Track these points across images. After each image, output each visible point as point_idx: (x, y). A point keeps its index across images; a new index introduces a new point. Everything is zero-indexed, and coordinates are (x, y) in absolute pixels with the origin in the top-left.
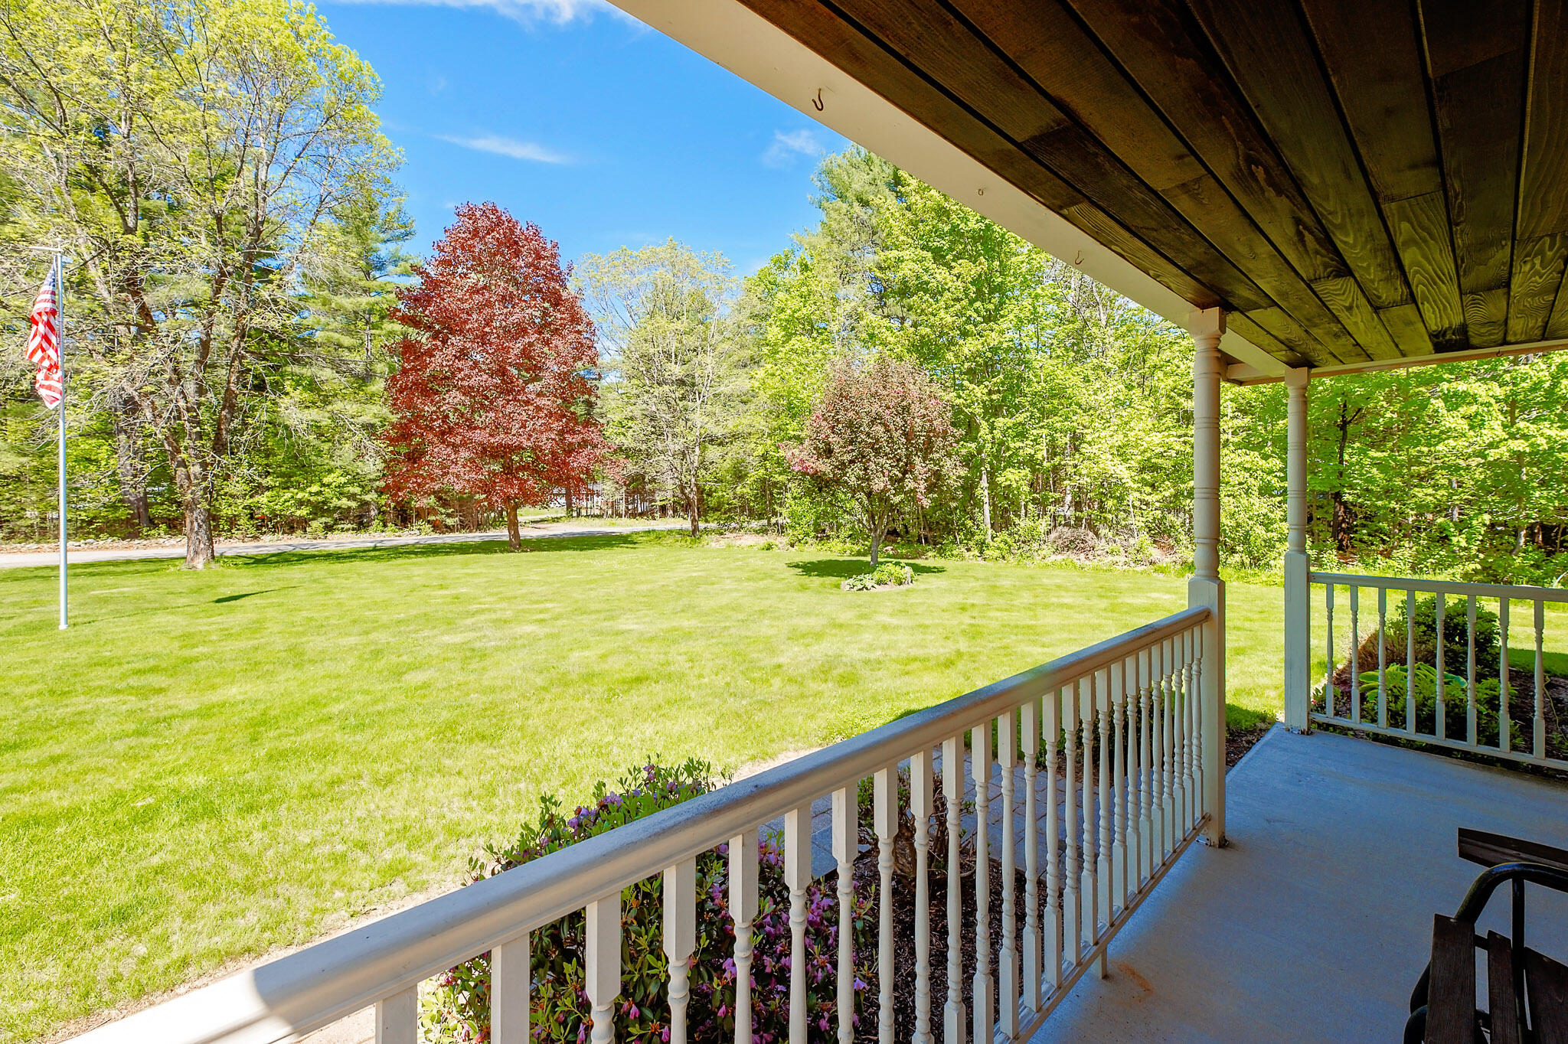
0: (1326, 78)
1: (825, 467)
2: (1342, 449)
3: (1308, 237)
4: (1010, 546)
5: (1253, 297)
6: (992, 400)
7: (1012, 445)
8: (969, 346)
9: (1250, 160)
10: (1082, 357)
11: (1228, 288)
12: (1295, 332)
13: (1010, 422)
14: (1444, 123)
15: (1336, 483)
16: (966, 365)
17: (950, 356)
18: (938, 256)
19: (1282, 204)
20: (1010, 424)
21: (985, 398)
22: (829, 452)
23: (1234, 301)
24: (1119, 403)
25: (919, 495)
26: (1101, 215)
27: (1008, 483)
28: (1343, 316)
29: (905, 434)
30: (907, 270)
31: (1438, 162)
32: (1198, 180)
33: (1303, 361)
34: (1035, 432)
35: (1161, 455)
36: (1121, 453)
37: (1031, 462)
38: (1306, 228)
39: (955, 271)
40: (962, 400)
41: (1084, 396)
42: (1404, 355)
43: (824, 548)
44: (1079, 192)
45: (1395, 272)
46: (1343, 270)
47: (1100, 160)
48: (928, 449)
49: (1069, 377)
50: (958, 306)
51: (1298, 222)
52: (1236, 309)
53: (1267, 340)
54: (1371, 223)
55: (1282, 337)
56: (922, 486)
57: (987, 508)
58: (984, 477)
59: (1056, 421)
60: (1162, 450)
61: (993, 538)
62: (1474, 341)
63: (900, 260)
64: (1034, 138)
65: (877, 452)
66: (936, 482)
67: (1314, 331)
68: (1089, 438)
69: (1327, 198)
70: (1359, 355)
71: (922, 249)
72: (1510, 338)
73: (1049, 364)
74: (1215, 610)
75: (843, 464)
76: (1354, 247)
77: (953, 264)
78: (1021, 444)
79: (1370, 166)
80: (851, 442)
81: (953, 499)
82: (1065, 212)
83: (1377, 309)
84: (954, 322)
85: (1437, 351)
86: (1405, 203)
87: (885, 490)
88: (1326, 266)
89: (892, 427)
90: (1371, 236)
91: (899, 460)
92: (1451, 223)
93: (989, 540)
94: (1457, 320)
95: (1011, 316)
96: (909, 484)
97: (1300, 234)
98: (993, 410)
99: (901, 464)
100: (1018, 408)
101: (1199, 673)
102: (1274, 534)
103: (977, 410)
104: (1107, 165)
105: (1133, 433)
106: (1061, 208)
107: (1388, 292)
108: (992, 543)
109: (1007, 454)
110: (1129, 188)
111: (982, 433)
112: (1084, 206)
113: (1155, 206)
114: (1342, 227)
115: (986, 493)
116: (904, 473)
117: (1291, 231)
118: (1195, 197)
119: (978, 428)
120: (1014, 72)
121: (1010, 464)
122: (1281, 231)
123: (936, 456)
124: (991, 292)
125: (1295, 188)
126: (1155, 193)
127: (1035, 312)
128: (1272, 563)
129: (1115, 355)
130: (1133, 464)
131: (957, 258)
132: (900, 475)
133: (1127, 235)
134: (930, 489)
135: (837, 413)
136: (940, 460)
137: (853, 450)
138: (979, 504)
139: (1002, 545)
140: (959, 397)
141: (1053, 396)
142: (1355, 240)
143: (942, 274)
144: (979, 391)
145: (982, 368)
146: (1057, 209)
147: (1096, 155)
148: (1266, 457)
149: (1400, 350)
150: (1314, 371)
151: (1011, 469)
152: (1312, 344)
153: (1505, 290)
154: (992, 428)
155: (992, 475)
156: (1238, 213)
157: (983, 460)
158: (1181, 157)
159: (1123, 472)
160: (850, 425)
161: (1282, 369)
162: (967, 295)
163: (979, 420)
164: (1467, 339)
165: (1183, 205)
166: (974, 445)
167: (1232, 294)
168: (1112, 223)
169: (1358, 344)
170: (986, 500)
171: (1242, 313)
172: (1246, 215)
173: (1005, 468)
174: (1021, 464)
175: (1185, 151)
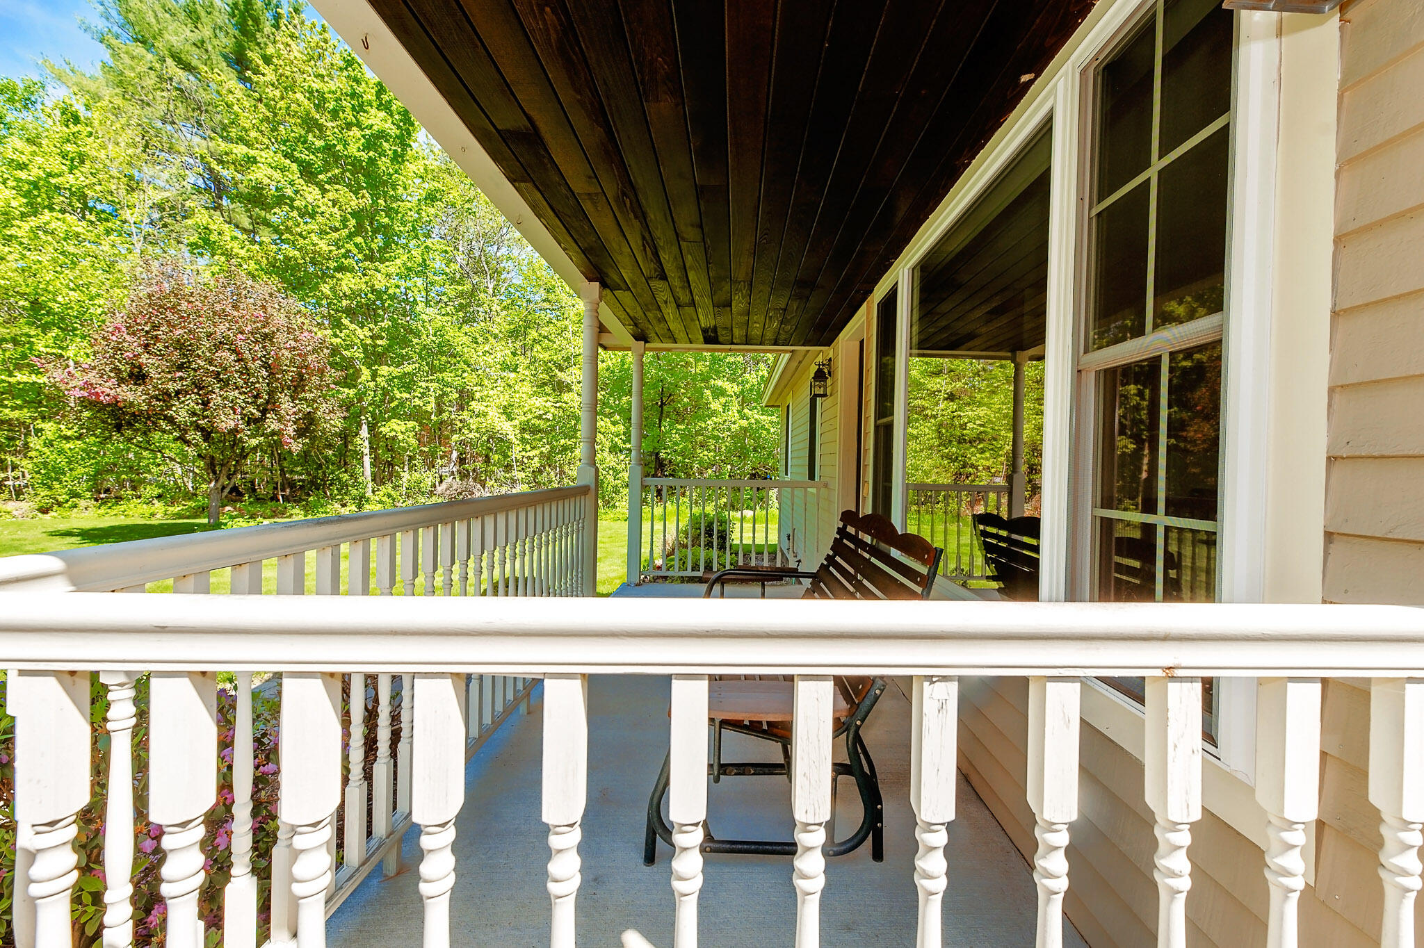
0: (659, 166)
1: (131, 395)
2: (660, 421)
3: (648, 249)
4: (394, 500)
5: (618, 281)
6: (375, 346)
7: (398, 396)
8: (348, 282)
9: (624, 194)
10: (469, 320)
11: (605, 270)
12: (638, 313)
13: (396, 371)
14: (703, 208)
15: (657, 445)
16: (345, 303)
17: (325, 289)
18: (308, 172)
19: (636, 224)
20: (396, 374)
21: (369, 341)
22: (139, 376)
23: (609, 281)
24: (505, 367)
25: (286, 439)
26: (539, 195)
27: (394, 433)
28: (662, 306)
29: (266, 366)
30: (259, 174)
31: (701, 227)
32: (597, 194)
33: (641, 337)
34: (424, 385)
35: (540, 417)
36: (507, 412)
37: (417, 415)
38: (647, 243)
39: (331, 195)
40: (339, 340)
41: (472, 355)
42: (691, 343)
43: (113, 512)
44: (529, 175)
45: (686, 284)
46: (663, 277)
47: (546, 160)
48: (298, 386)
49: (459, 338)
50: (336, 235)
51: (644, 238)
52: (608, 287)
53: (623, 315)
54: (675, 249)
55: (631, 314)
56: (291, 429)
57: (367, 460)
58: (365, 427)
59: (447, 376)
60: (541, 412)
61: (373, 492)
62: (721, 339)
63: (252, 161)
64: (509, 131)
65: (226, 384)
66: (307, 426)
67: (649, 314)
68: (477, 395)
69: (657, 229)
70: (670, 337)
71: (285, 156)
72: (735, 341)
73: (439, 321)
74: (593, 486)
75: (167, 394)
76: (668, 262)
77: (327, 187)
78: (408, 396)
79: (676, 219)
80: (180, 368)
81: (330, 446)
82: (517, 184)
83: (678, 306)
84: (330, 251)
85: (705, 343)
86: (689, 244)
87: (235, 431)
88: (656, 271)
89: (247, 355)
90: (675, 258)
91: (257, 397)
92: (708, 263)
93: (369, 494)
94: (713, 323)
95: (398, 262)
96: (272, 424)
97: (644, 245)
98: (375, 357)
99: (259, 401)
100: (404, 359)
101: (583, 527)
102: (619, 481)
103: (357, 355)
104: (549, 165)
105: (517, 395)
106: (515, 181)
107: (684, 297)
108: (372, 497)
109: (392, 405)
110: (560, 185)
111: (363, 378)
112: (529, 185)
113: (572, 202)
114: (663, 248)
115: (366, 443)
116: (264, 412)
117: (640, 242)
118: (594, 203)
119: (358, 373)
120: (507, 88)
121: (395, 414)
122: (635, 241)
123: (308, 395)
124: (375, 231)
125: (642, 216)
126: (573, 193)
127: (424, 264)
128: (617, 504)
129: (501, 324)
130: (516, 422)
131: (331, 181)
132: (258, 414)
133: (552, 213)
134: (300, 433)
135: (155, 327)
136: (314, 401)
137: (181, 378)
138: (359, 456)
139: (385, 499)
140: (336, 336)
141: (442, 353)
142: (669, 258)
143: (311, 194)
144: (363, 333)
145: (365, 311)
146: (512, 181)
147: (544, 157)
148: (614, 423)
149: (689, 339)
150: (647, 345)
151: (395, 420)
152: (647, 325)
153: (729, 308)
154: (374, 376)
155: (372, 428)
156: (616, 222)
157: (363, 408)
158: (590, 177)
159: (508, 429)
160: (180, 345)
161: (630, 341)
162: (345, 227)
163: (358, 365)
164: (717, 337)
165: (587, 206)
166: (352, 392)
167: (607, 276)
168: (545, 203)
169: (669, 329)
170: (367, 451)
171: (611, 291)
172: (619, 224)
173: (390, 419)
174: (409, 417)
175: (593, 175)
